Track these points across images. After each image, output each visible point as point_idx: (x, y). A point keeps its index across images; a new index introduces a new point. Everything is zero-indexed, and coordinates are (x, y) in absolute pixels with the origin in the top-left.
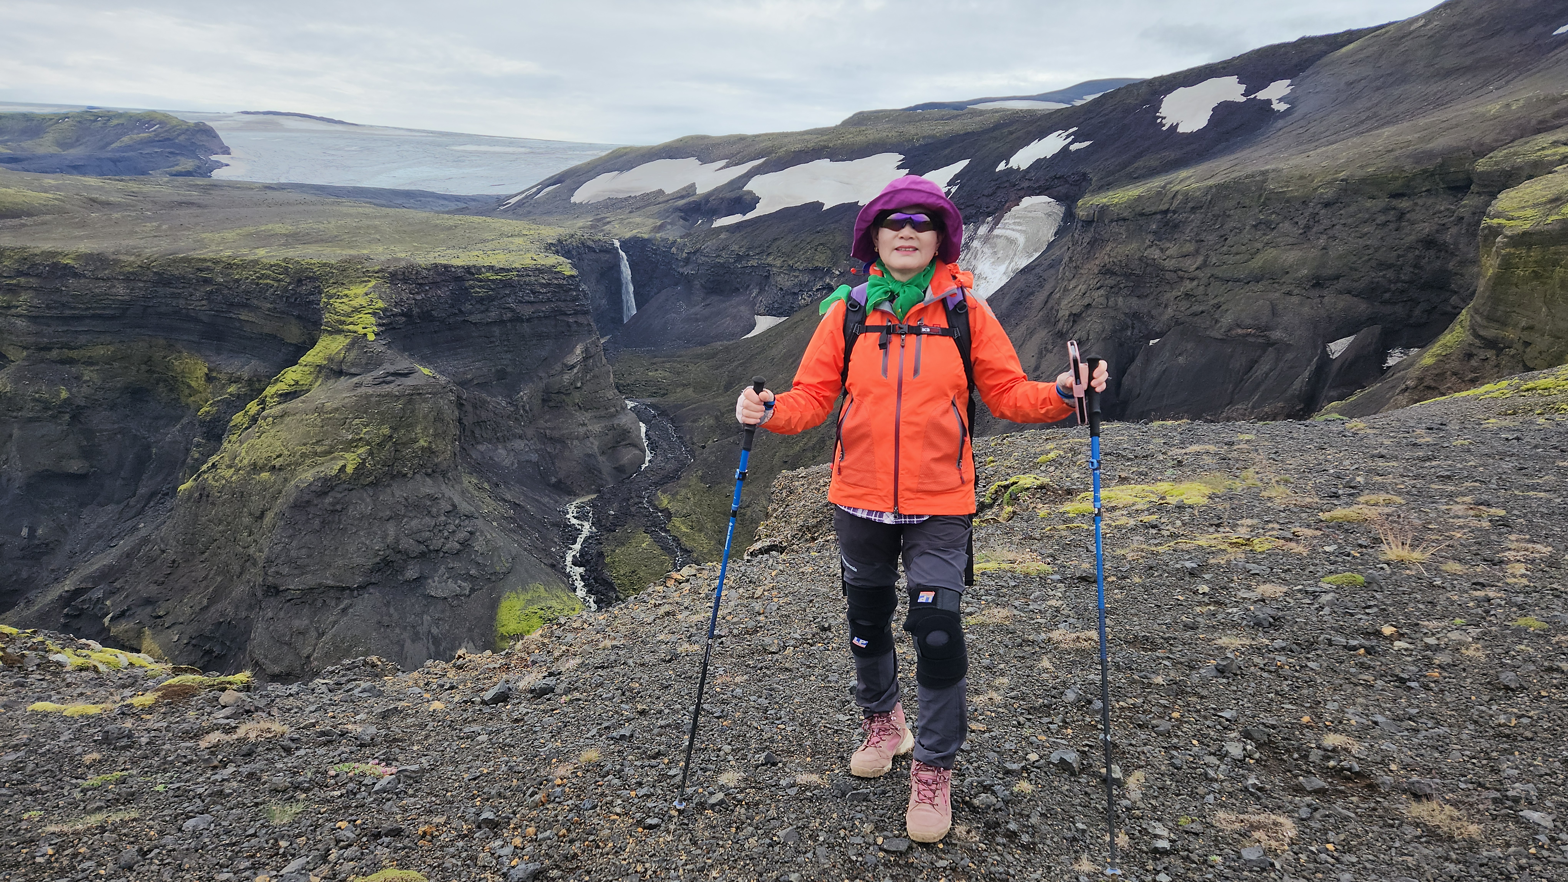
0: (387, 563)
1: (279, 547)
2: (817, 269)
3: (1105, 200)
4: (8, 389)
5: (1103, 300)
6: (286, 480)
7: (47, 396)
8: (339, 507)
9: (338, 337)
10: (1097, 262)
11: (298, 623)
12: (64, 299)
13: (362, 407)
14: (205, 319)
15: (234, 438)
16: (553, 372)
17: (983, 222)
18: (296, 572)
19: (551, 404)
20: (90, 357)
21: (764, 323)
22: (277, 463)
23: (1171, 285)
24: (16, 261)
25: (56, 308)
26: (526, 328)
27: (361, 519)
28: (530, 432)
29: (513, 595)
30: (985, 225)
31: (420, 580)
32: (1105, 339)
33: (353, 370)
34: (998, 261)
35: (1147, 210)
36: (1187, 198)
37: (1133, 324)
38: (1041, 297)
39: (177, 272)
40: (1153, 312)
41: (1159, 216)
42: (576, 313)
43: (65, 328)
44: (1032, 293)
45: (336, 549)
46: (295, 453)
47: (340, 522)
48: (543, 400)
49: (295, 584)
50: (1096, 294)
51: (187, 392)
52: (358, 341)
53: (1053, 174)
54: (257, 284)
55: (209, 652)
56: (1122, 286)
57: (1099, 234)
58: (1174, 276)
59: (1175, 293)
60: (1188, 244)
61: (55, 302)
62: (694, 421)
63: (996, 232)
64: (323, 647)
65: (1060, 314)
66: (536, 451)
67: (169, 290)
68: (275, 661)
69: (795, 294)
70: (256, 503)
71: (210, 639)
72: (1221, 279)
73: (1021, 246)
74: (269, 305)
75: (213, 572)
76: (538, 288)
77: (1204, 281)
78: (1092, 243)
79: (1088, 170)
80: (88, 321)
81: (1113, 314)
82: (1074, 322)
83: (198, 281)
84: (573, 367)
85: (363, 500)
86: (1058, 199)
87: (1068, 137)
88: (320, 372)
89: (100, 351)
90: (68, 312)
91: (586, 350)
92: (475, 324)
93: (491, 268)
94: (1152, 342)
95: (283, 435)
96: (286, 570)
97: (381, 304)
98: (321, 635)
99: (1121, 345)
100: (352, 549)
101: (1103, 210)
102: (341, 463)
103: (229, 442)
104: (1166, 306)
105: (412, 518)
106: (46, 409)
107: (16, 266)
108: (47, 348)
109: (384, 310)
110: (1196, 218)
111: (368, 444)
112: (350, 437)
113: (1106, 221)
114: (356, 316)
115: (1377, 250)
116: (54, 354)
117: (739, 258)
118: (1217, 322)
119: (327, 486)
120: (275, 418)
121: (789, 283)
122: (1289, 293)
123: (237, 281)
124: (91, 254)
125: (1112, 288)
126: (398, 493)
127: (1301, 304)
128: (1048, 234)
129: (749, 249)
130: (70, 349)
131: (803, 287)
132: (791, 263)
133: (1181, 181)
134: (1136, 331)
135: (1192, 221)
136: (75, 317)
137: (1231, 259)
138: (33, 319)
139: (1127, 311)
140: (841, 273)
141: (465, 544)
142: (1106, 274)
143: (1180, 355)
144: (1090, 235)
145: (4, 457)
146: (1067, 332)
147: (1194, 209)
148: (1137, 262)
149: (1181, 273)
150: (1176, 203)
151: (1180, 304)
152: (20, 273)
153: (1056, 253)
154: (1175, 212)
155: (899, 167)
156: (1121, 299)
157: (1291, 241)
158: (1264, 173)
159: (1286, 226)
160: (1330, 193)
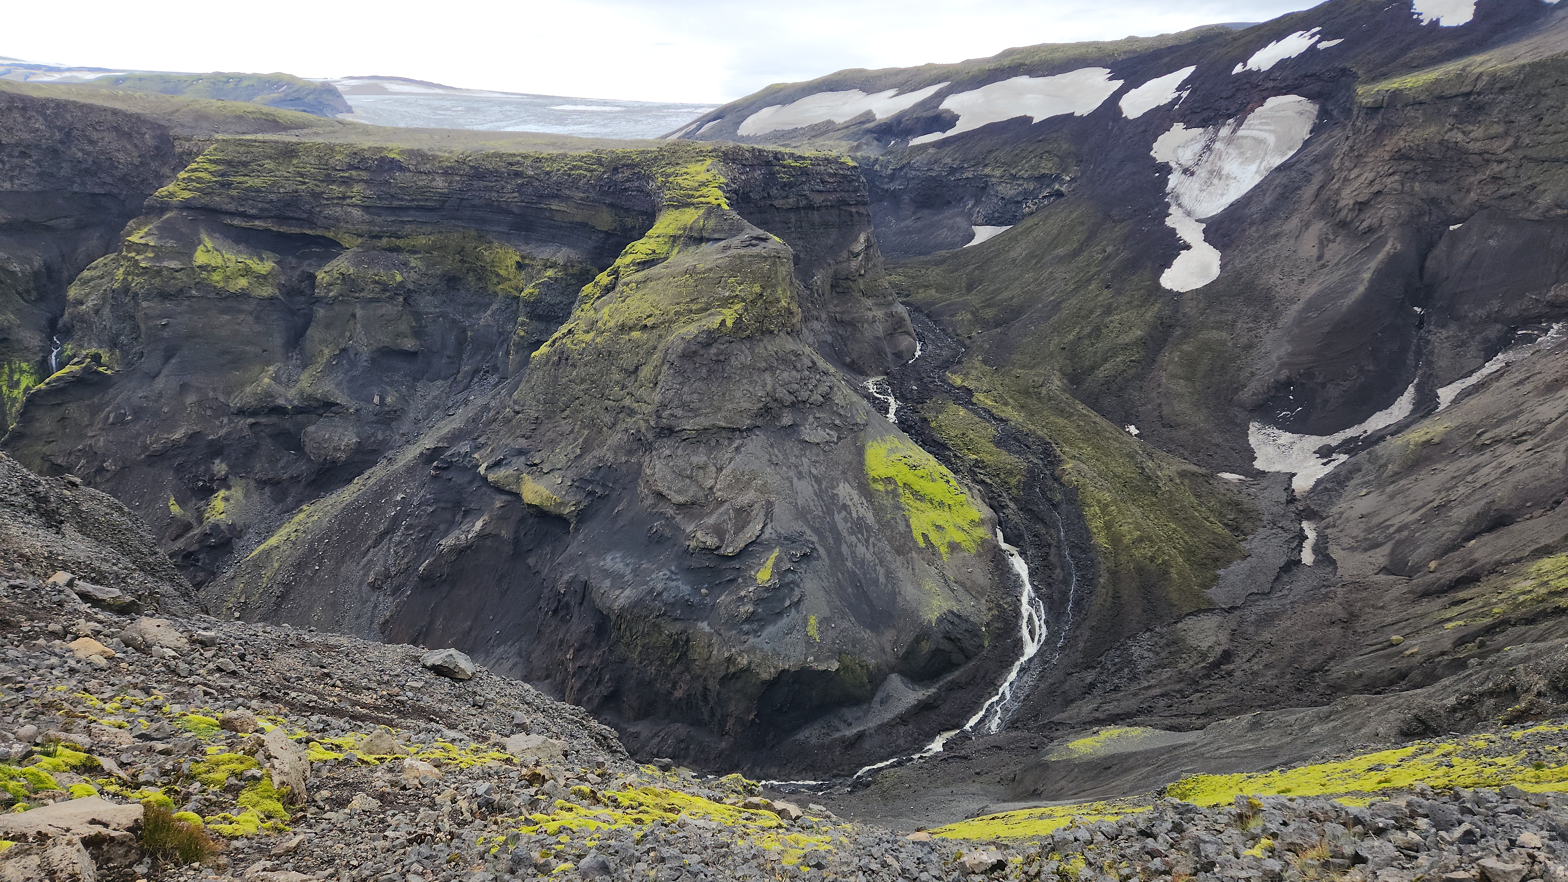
0: (767, 409)
1: (671, 393)
2: (1044, 176)
3: (1396, 85)
4: (351, 271)
5: (1398, 186)
6: (660, 336)
7: (384, 279)
8: (722, 358)
9: (687, 210)
10: (1387, 148)
11: (696, 459)
12: (393, 191)
13: (736, 268)
14: (516, 210)
15: (586, 307)
16: (841, 259)
17: (1224, 124)
18: (690, 414)
19: (839, 290)
20: (414, 246)
21: (983, 234)
22: (650, 322)
23: (1475, 169)
24: (347, 155)
25: (386, 199)
26: (816, 216)
27: (742, 369)
28: (824, 316)
29: (875, 444)
30: (1227, 127)
31: (793, 428)
32: (1402, 225)
33: (716, 236)
34: (1247, 161)
35: (1447, 93)
36: (1495, 79)
37: (1430, 210)
38: (1309, 192)
39: (490, 167)
40: (1453, 197)
41: (1460, 99)
42: (857, 204)
43: (394, 218)
44: (1299, 188)
45: (724, 394)
46: (668, 312)
47: (723, 370)
48: (832, 286)
49: (690, 425)
50: (1389, 180)
51: (496, 280)
52: (713, 210)
53: (1303, 72)
54: (569, 175)
55: (591, 493)
56: (1419, 171)
57: (1389, 121)
58: (1478, 158)
59: (1480, 176)
60: (1496, 126)
61: (386, 193)
62: (952, 316)
63: (1240, 133)
64: (725, 480)
65: (1341, 204)
66: (830, 333)
67: (482, 184)
68: (679, 492)
69: (1017, 202)
70: (628, 360)
71: (590, 482)
72: (1536, 160)
73: (1272, 145)
74: (582, 195)
75: (577, 427)
76: (827, 178)
77: (1516, 162)
78: (1379, 131)
79: (1348, 65)
80: (412, 212)
81: (1409, 199)
82: (1360, 210)
83: (509, 175)
84: (858, 254)
85: (742, 352)
86: (1310, 97)
87: (1313, 36)
88: (674, 242)
89: (422, 241)
90: (396, 203)
91: (867, 240)
92: (778, 209)
93: (792, 155)
94: (1451, 228)
95: (651, 298)
96: (679, 412)
97: (723, 180)
98: (719, 470)
99: (1419, 230)
100: (738, 394)
101: (1396, 95)
102: (721, 318)
103: (582, 311)
104: (1468, 191)
105: (782, 371)
106: (385, 290)
107: (347, 160)
108: (379, 237)
109: (727, 185)
110: (1507, 98)
111: (744, 300)
112: (727, 294)
113: (1399, 106)
114: (705, 190)
116: (384, 242)
117: (952, 171)
118: (1531, 203)
119: (711, 338)
120: (638, 283)
121: (1012, 192)
123: (548, 173)
124: (412, 150)
125: (1407, 173)
126: (769, 347)
128: (1303, 131)
129: (963, 161)
130: (398, 238)
131: (1027, 195)
132: (1013, 172)
133: (1481, 64)
134: (1434, 217)
135: (1501, 102)
136: (401, 208)
137: (1549, 139)
138: (366, 209)
139: (1424, 196)
140: (1072, 179)
141: (826, 397)
142: (1399, 159)
143: (1490, 238)
144: (1376, 122)
145: (348, 334)
146: (1352, 221)
147: (1502, 90)
148: (1437, 146)
149: (1486, 156)
150: (1480, 85)
151: (1485, 188)
152: (351, 167)
153: (1318, 149)
154: (1479, 94)
155: (1110, 79)
156: (1417, 184)
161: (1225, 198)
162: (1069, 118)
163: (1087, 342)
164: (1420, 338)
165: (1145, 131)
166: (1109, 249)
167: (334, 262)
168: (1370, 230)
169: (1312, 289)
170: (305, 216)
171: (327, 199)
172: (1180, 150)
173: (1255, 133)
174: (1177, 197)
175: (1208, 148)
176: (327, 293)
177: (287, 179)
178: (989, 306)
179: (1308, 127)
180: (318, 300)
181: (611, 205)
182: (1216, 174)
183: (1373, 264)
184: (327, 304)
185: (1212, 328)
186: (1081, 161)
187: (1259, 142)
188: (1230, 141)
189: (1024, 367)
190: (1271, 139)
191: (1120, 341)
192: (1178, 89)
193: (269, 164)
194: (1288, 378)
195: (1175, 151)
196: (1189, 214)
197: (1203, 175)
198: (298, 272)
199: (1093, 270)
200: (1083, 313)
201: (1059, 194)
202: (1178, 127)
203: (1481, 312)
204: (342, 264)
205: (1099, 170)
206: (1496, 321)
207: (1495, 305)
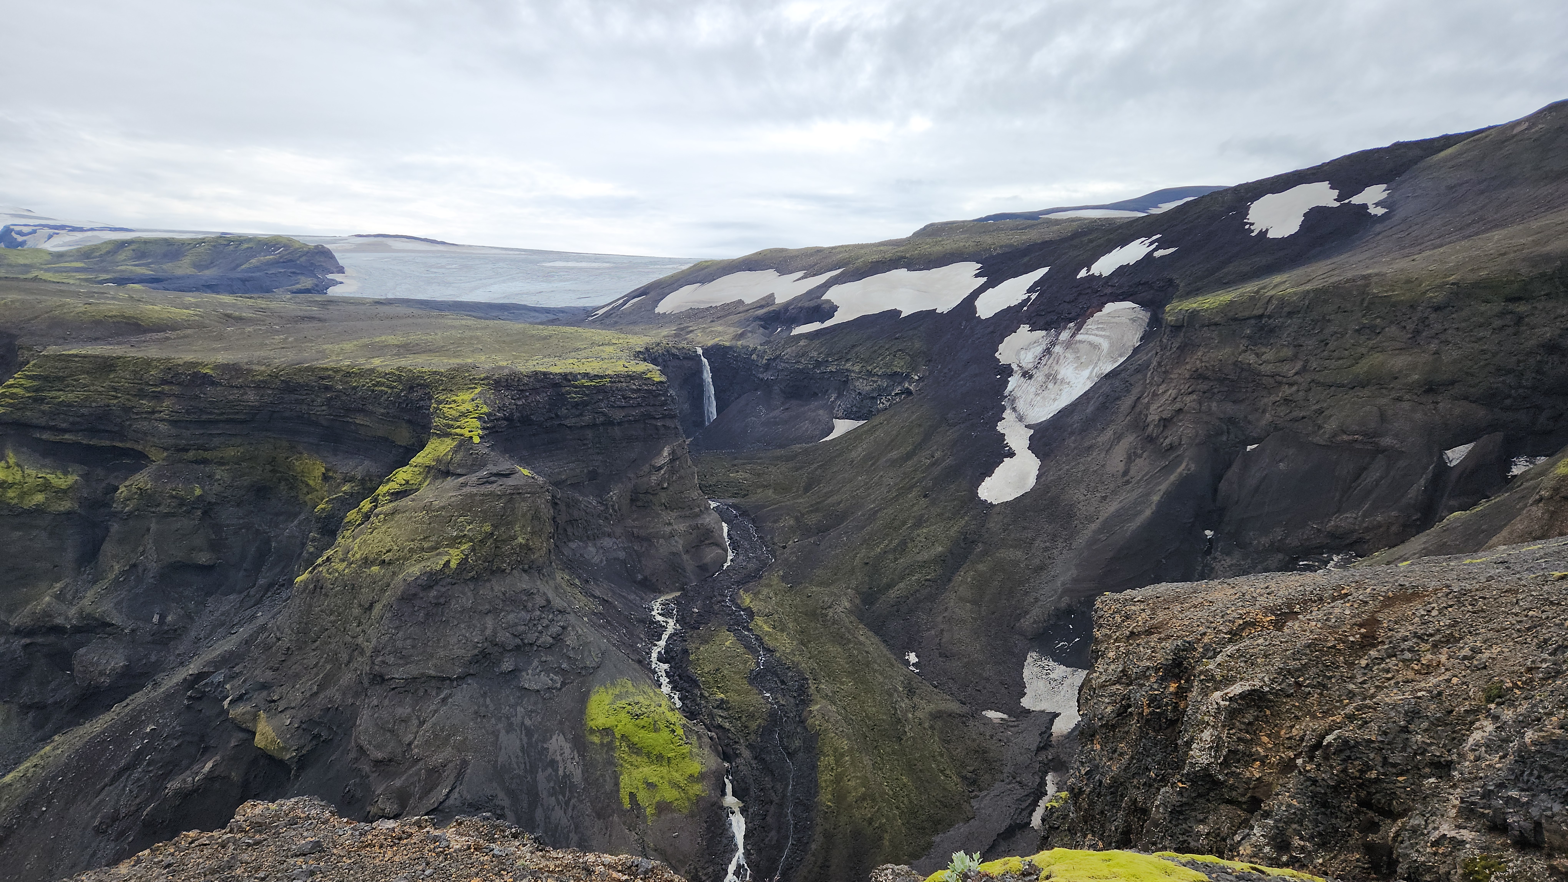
0: (484, 655)
1: (386, 638)
2: (895, 374)
3: (1195, 305)
4: (150, 485)
5: (1195, 405)
6: (394, 573)
7: (183, 493)
8: (442, 600)
9: (446, 439)
10: (1188, 367)
11: (400, 711)
12: (202, 405)
13: (466, 506)
14: (325, 423)
15: (348, 533)
16: (641, 473)
17: (1065, 328)
18: (401, 661)
19: (639, 504)
20: (222, 457)
21: (842, 427)
22: (387, 557)
23: (1268, 390)
24: (162, 370)
25: (195, 413)
26: (617, 431)
27: (462, 612)
28: (618, 530)
29: (602, 689)
30: (1067, 331)
31: (514, 672)
32: (1199, 444)
33: (459, 471)
34: (1082, 366)
35: (1240, 315)
36: (1283, 303)
37: (1228, 429)
38: (1128, 402)
39: (301, 381)
40: (1250, 417)
41: (1253, 321)
42: (664, 417)
43: (202, 431)
44: (1119, 398)
45: (439, 640)
46: (404, 548)
47: (442, 615)
48: (632, 500)
49: (399, 673)
50: (1188, 399)
52: (464, 443)
53: (1138, 280)
54: (373, 391)
55: (317, 736)
56: (1216, 390)
57: (1190, 339)
58: (1271, 380)
59: (1273, 398)
60: (1285, 349)
61: (194, 407)
62: (775, 522)
63: (1079, 337)
64: (424, 734)
65: (1150, 419)
66: (624, 549)
67: (294, 397)
68: (378, 747)
69: (873, 398)
70: (366, 595)
71: (317, 724)
72: (1323, 384)
73: (1105, 351)
74: (383, 410)
75: (323, 660)
76: (629, 394)
77: (1304, 386)
78: (1182, 348)
79: (1175, 276)
80: (221, 425)
81: (1206, 418)
82: (1164, 427)
83: (319, 388)
84: (660, 468)
85: (464, 594)
86: (1143, 304)
87: (1151, 244)
88: (428, 472)
89: (231, 452)
90: (205, 417)
91: (673, 452)
92: (570, 427)
93: (586, 374)
94: (1249, 448)
95: (393, 531)
96: (391, 660)
97: (487, 409)
98: (422, 723)
99: (1215, 450)
100: (453, 640)
101: (1193, 315)
102: (446, 558)
103: (343, 537)
104: (1264, 411)
105: (508, 613)
106: (181, 505)
107: (161, 375)
108: (186, 450)
109: (490, 414)
110: (1293, 323)
111: (471, 540)
112: (455, 533)
113: (1197, 326)
114: (463, 421)
115: (1493, 355)
116: (191, 454)
117: (818, 364)
118: (1320, 427)
119: (432, 580)
120: (386, 515)
121: (868, 388)
122: (1399, 399)
123: (355, 388)
124: (228, 364)
125: (1204, 393)
126: (496, 588)
127: (1413, 410)
128: (1135, 338)
129: (828, 355)
130: (206, 450)
131: (881, 392)
132: (869, 368)
133: (1275, 286)
134: (1232, 436)
135: (1289, 326)
136: (210, 422)
137: (1333, 364)
138: (174, 423)
139: (1222, 416)
140: (920, 378)
141: (558, 638)
142: (1198, 378)
143: (1280, 461)
144: (1179, 340)
145: (141, 549)
146: (1157, 437)
147: (1290, 314)
148: (1231, 367)
149: (1279, 378)
150: (1271, 308)
151: (1279, 409)
152: (164, 382)
153: (1143, 357)
154: (1269, 317)
155: (977, 276)
156: (1214, 404)
157: (1399, 345)
158: (1365, 277)
159: (1393, 330)
160: (1439, 297)
161: (1056, 403)
162: (931, 314)
163: (891, 557)
164: (1206, 565)
165: (993, 332)
166: (938, 455)
167: (137, 476)
168: (1171, 448)
169: (1112, 507)
170: (116, 429)
171: (137, 414)
172: (1023, 352)
173: (1092, 338)
174: (1014, 401)
175: (1048, 351)
176: (124, 508)
177: (100, 393)
178: (817, 510)
179: (1139, 335)
180: (114, 514)
181: (409, 422)
182: (1051, 377)
183: (1163, 487)
184: (121, 519)
185: (1011, 546)
186: (929, 361)
187: (1095, 347)
188: (1069, 345)
189: (821, 584)
190: (1106, 345)
191: (919, 558)
192: (1029, 291)
193: (84, 379)
194: (1069, 605)
195: (1018, 353)
196: (1020, 419)
197: (1040, 379)
198: (104, 485)
199: (919, 475)
200: (897, 523)
201: (909, 392)
202: (1024, 329)
203: (1264, 540)
204: (142, 480)
205: (946, 371)
206: (1279, 550)
207: (1278, 533)
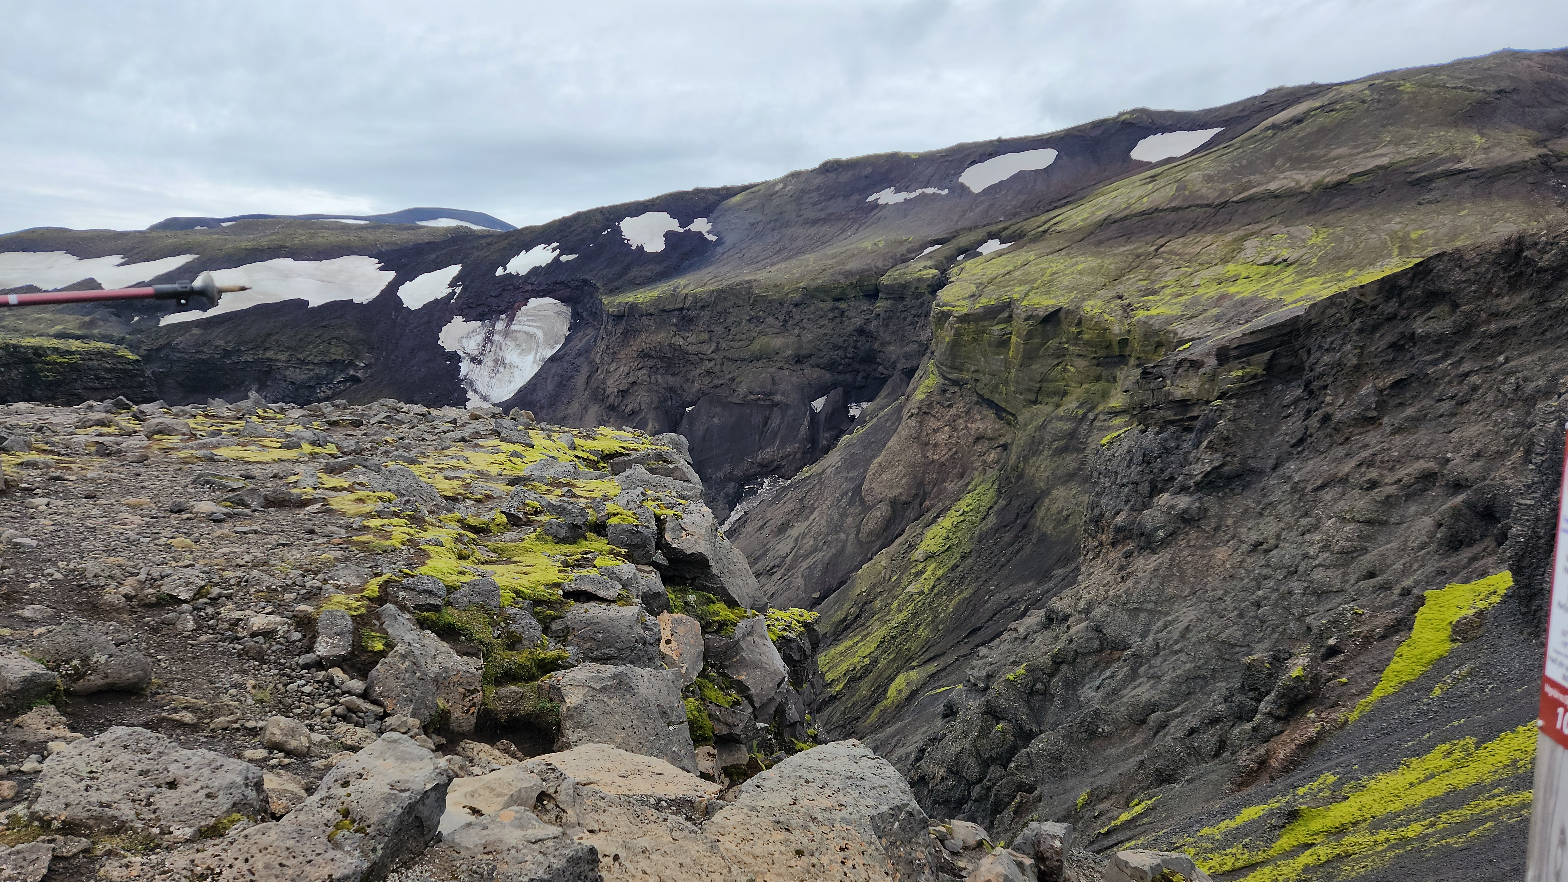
2: (335, 361)
3: (631, 299)
5: (647, 378)
10: (634, 348)
17: (498, 319)
23: (695, 365)
30: (501, 321)
34: (524, 351)
35: (666, 307)
36: (696, 299)
37: (672, 396)
38: (580, 381)
40: (684, 386)
41: (677, 313)
50: (639, 373)
53: (553, 279)
56: (659, 366)
57: (631, 326)
58: (696, 357)
59: (698, 371)
60: (702, 334)
63: (513, 327)
65: (608, 391)
69: (310, 386)
72: (732, 360)
73: (542, 339)
77: (719, 361)
78: (626, 334)
79: (587, 277)
81: (656, 388)
82: (624, 396)
86: (562, 300)
87: (554, 250)
93: (56, 350)
94: (687, 409)
99: (667, 412)
101: (631, 306)
104: (693, 382)
110: (705, 314)
113: (636, 315)
115: (831, 336)
118: (734, 391)
122: (781, 368)
125: (651, 368)
127: (791, 376)
128: (563, 329)
129: (238, 343)
133: (685, 287)
134: (674, 401)
135: (703, 316)
137: (736, 345)
139: (665, 386)
140: (367, 365)
142: (644, 357)
143: (713, 417)
144: (622, 327)
146: (619, 405)
147: (702, 308)
148: (667, 348)
149: (700, 356)
150: (687, 303)
151: (704, 379)
153: (579, 344)
154: (688, 309)
155: (381, 269)
156: (659, 376)
157: (776, 331)
158: (748, 282)
159: (770, 320)
160: (797, 297)
161: (513, 383)
162: (349, 304)
165: (429, 322)
168: (633, 413)
172: (464, 340)
173: (525, 328)
174: (471, 383)
175: (488, 339)
179: (566, 325)
182: (500, 362)
186: (373, 348)
187: (531, 336)
188: (506, 334)
190: (540, 334)
192: (452, 284)
195: (460, 341)
196: (484, 398)
197: (489, 363)
201: (355, 380)
202: (458, 320)
203: (720, 474)
205: (393, 357)
206: (731, 480)
207: (727, 468)
